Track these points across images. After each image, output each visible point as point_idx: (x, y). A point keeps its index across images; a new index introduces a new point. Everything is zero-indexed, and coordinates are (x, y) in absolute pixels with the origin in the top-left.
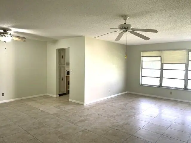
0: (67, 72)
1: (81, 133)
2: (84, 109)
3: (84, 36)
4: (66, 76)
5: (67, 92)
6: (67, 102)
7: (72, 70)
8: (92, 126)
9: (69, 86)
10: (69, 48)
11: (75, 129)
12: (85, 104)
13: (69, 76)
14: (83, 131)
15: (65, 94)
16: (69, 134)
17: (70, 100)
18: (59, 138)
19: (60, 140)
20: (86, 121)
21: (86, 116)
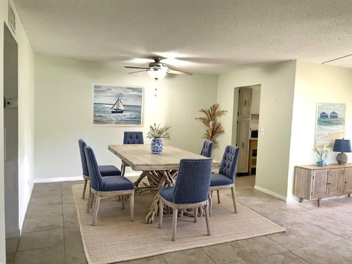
0: (252, 132)
1: (281, 257)
2: (285, 210)
3: (295, 60)
4: (250, 141)
5: (250, 171)
6: (249, 189)
7: (263, 129)
8: (305, 248)
9: (256, 160)
10: (260, 85)
11: (267, 247)
12: (287, 201)
13: (257, 141)
14: (284, 254)
15: (246, 174)
16: (256, 253)
17: (256, 187)
18: (238, 256)
19: (239, 259)
20: (292, 237)
21: (291, 225)
